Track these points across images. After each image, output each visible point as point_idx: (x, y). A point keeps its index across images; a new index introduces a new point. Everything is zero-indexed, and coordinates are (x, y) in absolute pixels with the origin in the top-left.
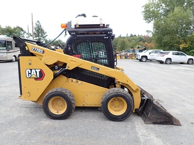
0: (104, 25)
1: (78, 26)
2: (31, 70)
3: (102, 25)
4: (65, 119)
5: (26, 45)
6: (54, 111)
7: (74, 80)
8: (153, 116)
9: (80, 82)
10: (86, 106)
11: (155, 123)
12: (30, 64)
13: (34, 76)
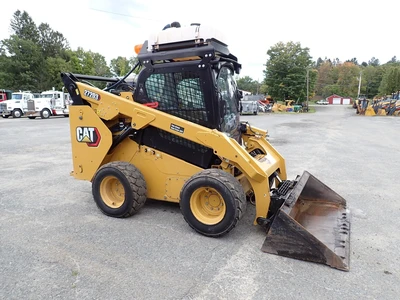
0: (202, 40)
1: (158, 47)
2: (83, 128)
3: (199, 41)
4: (124, 217)
5: (77, 87)
6: (108, 202)
7: (149, 149)
8: (279, 237)
9: (159, 153)
10: (169, 200)
11: (282, 254)
12: (81, 119)
13: (86, 139)
